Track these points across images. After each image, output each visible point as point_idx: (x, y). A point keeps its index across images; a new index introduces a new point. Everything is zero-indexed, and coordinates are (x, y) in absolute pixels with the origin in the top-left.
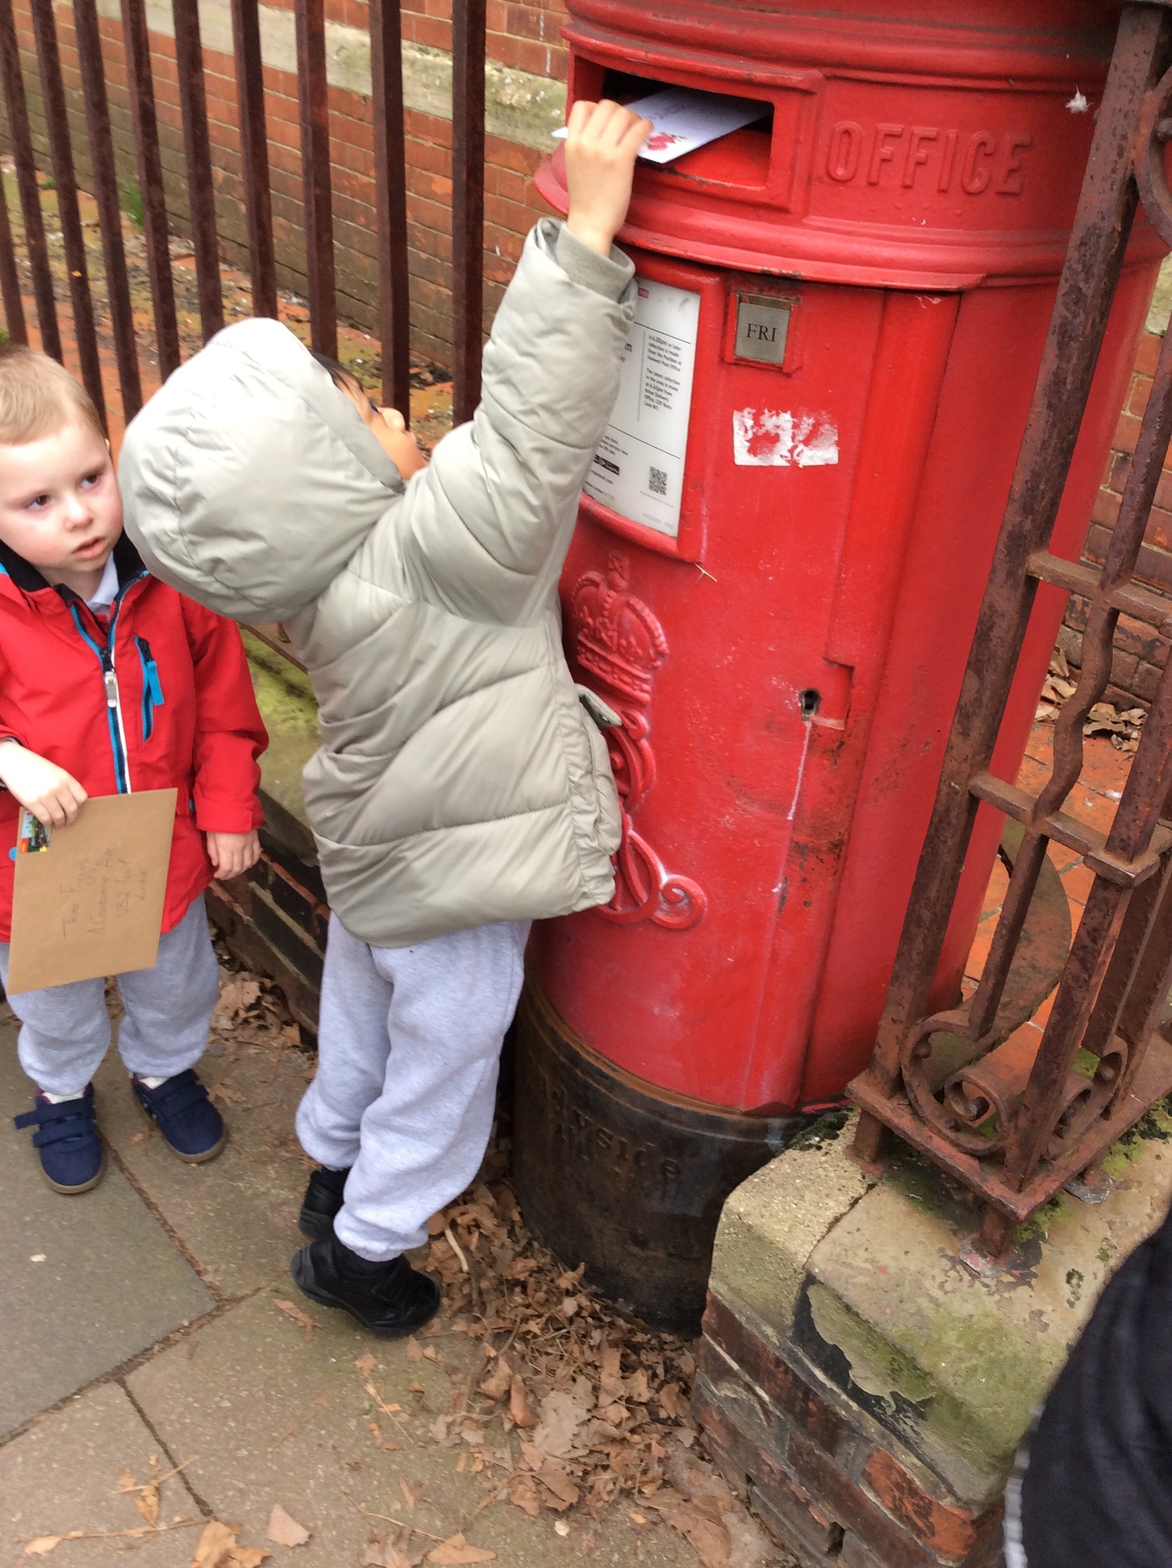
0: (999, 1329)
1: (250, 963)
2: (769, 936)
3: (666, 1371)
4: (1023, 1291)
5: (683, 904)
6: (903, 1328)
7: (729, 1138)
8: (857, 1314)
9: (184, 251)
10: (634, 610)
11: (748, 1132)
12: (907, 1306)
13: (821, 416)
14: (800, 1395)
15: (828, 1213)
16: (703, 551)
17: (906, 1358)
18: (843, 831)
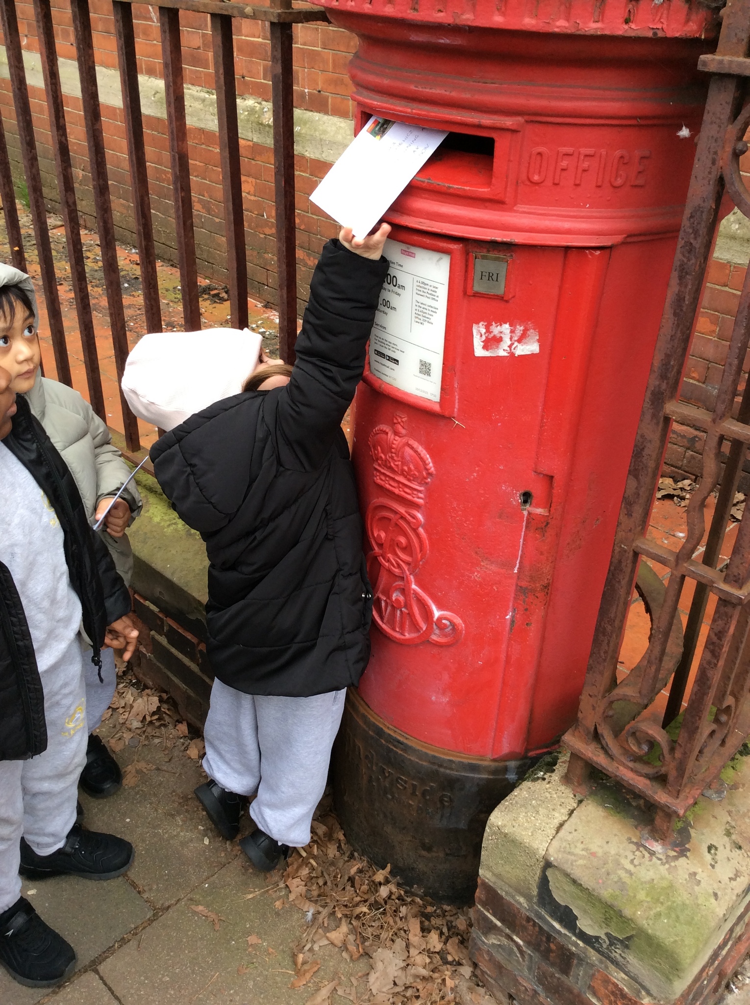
0: (671, 886)
1: (150, 683)
2: (504, 646)
3: (449, 930)
4: (682, 861)
5: (449, 630)
6: (610, 890)
7: (485, 776)
8: (581, 885)
9: (60, 223)
10: (412, 448)
11: (496, 772)
12: (612, 876)
13: (527, 324)
14: (544, 939)
15: (555, 821)
16: (456, 410)
17: (614, 911)
18: (549, 577)
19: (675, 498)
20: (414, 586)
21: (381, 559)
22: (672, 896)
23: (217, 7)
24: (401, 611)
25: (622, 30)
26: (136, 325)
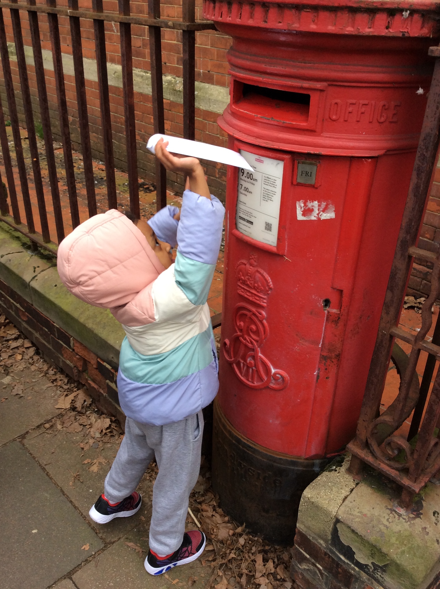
0: (411, 535)
1: (105, 411)
2: (313, 391)
3: (278, 560)
4: (418, 520)
5: (280, 380)
6: (374, 537)
7: (301, 468)
8: (357, 533)
9: (59, 147)
10: (260, 273)
11: (307, 466)
12: (376, 529)
13: (329, 202)
14: (335, 566)
15: (342, 495)
16: (286, 251)
17: (377, 549)
18: (340, 350)
19: (416, 308)
20: (260, 354)
21: (241, 338)
22: (412, 541)
23: (152, 21)
24: (252, 369)
25: (384, 32)
26: (101, 205)
